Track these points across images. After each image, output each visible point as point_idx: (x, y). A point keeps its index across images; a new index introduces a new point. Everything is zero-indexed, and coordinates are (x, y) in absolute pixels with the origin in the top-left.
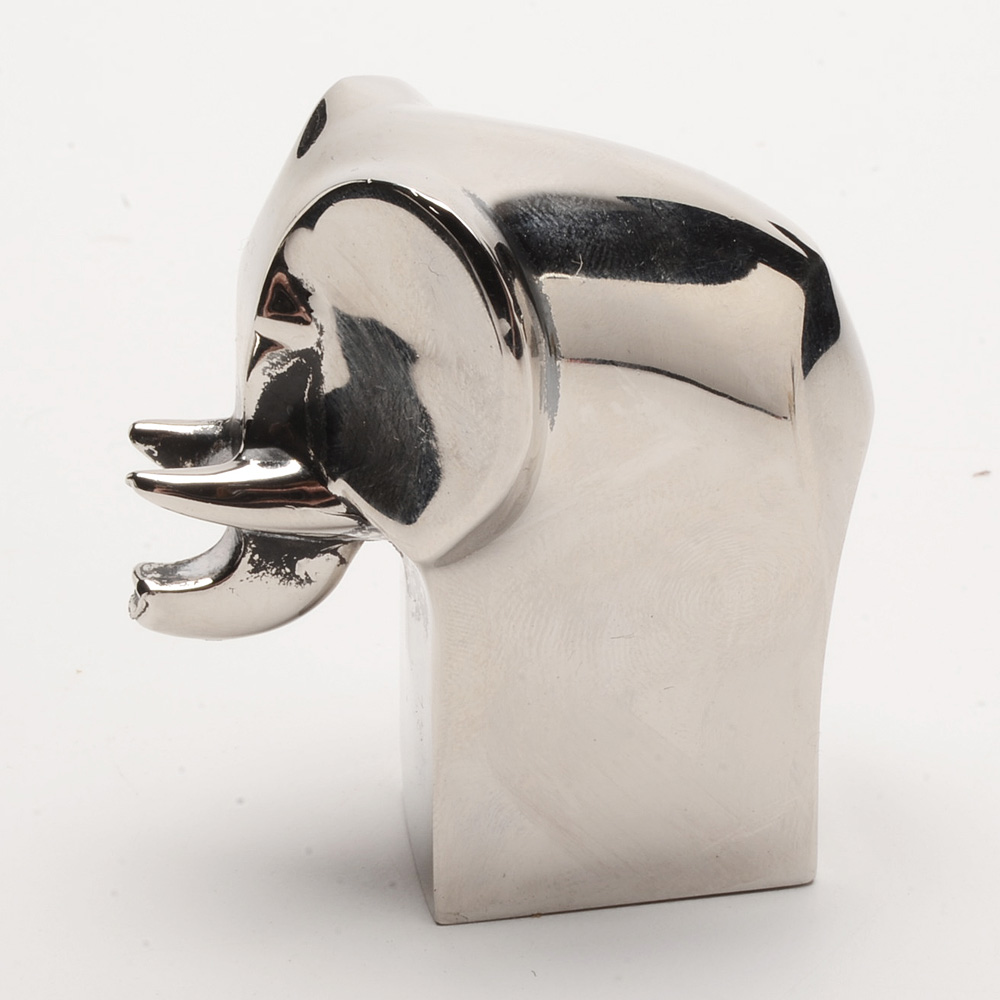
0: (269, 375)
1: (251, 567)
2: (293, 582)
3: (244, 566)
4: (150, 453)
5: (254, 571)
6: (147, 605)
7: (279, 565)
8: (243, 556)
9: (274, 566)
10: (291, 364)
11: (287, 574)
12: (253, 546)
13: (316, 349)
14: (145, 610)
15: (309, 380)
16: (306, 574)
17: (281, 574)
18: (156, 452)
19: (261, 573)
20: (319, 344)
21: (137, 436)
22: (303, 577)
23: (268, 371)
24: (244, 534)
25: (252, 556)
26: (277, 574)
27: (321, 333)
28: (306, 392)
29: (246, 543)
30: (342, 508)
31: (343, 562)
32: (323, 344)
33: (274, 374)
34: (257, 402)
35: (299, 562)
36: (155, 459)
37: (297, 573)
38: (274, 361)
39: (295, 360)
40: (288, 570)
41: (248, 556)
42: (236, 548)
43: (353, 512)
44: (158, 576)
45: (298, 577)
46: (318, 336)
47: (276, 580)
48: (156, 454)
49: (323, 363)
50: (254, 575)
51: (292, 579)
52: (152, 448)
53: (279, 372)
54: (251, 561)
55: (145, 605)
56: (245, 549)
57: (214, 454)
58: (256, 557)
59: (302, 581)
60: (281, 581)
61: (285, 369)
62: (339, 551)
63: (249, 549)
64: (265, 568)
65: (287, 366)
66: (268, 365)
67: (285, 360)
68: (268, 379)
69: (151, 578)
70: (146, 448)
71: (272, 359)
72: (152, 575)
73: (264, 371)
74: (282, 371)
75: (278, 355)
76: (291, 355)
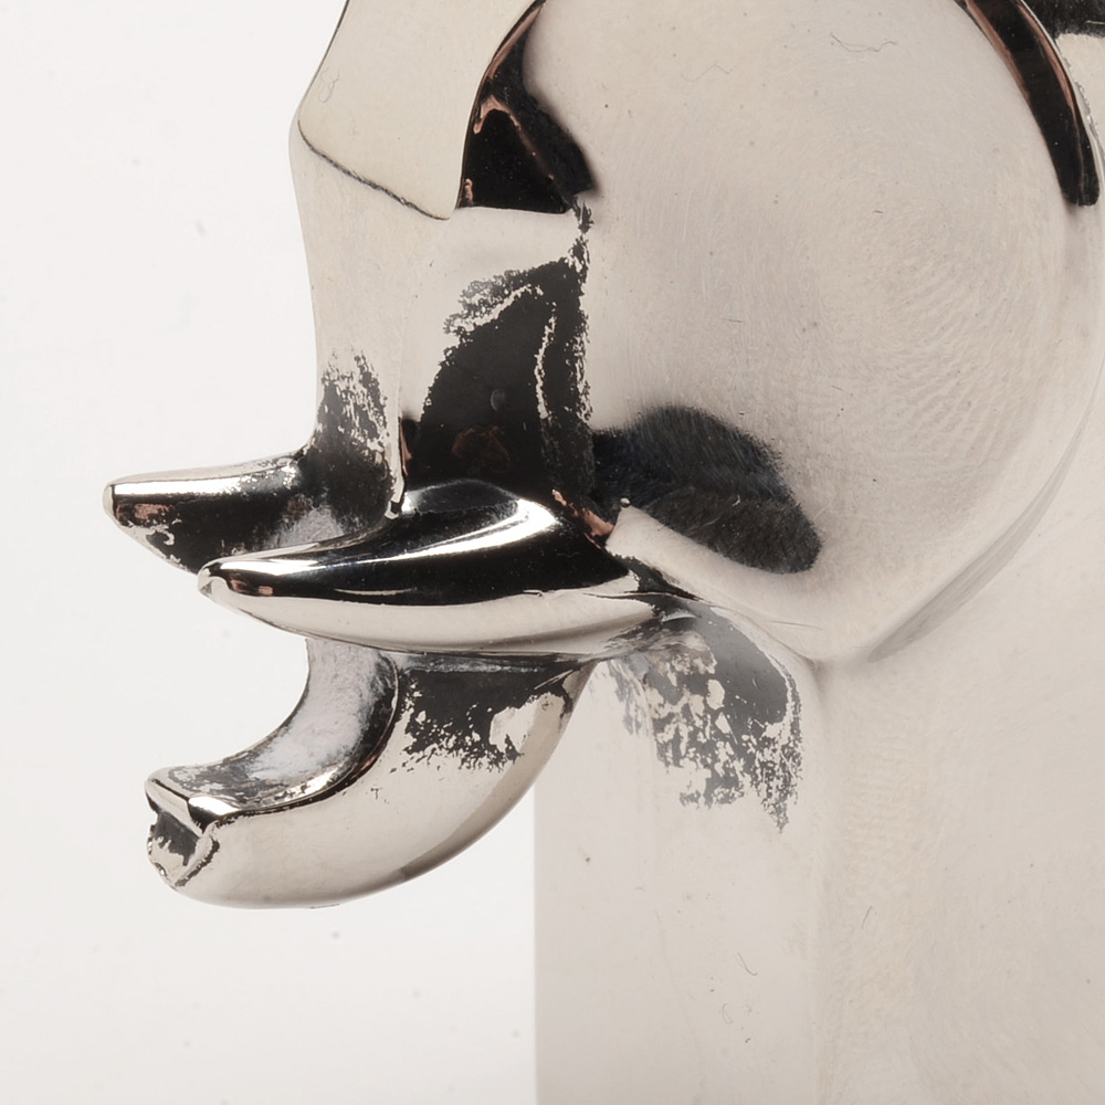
0: (459, 331)
1: (410, 740)
2: (484, 760)
3: (400, 738)
4: (157, 541)
5: (418, 747)
6: (216, 846)
7: (461, 728)
8: (397, 718)
9: (451, 731)
10: (508, 302)
11: (475, 744)
12: (417, 694)
13: (570, 261)
14: (209, 859)
15: (547, 330)
16: (508, 741)
17: (463, 746)
18: (171, 536)
19: (428, 750)
20: (578, 251)
21: (126, 510)
22: (502, 748)
23: (458, 323)
24: (401, 673)
25: (414, 716)
26: (456, 747)
27: (585, 227)
28: (539, 357)
29: (404, 690)
30: (631, 582)
31: (569, 706)
32: (588, 248)
33: (470, 328)
34: (426, 392)
35: (496, 716)
36: (167, 551)
37: (492, 741)
38: (475, 300)
39: (518, 293)
40: (476, 737)
41: (406, 717)
42: (378, 705)
43: (656, 587)
44: (219, 787)
45: (493, 748)
46: (579, 232)
47: (453, 761)
48: (170, 542)
49: (584, 287)
50: (416, 755)
51: (482, 755)
52: (162, 528)
53: (480, 322)
54: (412, 727)
55: (210, 844)
56: (401, 704)
57: (290, 526)
58: (422, 717)
59: (500, 755)
60: (463, 761)
61: (495, 314)
62: (566, 685)
63: (409, 702)
64: (436, 738)
65: (500, 308)
66: (460, 309)
67: (498, 292)
68: (455, 341)
69: (212, 792)
70: (151, 531)
71: (470, 296)
72: (207, 787)
73: (449, 323)
74: (487, 319)
75: (486, 284)
76: (514, 280)
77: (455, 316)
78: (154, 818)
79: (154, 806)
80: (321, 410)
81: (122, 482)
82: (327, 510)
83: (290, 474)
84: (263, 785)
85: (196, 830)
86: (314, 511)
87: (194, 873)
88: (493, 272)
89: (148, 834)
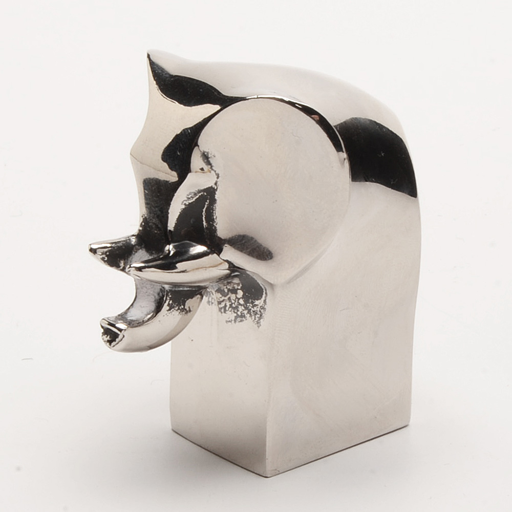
0: (185, 204)
1: (168, 308)
2: (184, 313)
3: (166, 307)
5: (170, 310)
6: (124, 336)
7: (179, 305)
8: (165, 302)
9: (177, 305)
10: (197, 197)
11: (182, 309)
12: (170, 296)
13: (214, 186)
14: (121, 340)
15: (206, 203)
16: (189, 308)
19: (172, 311)
20: (216, 184)
22: (188, 309)
23: (185, 202)
24: (167, 291)
25: (169, 302)
26: (179, 309)
27: (218, 178)
28: (204, 210)
29: (167, 295)
30: (226, 266)
31: (202, 298)
32: (218, 183)
33: (187, 203)
34: (176, 220)
35: (187, 301)
37: (186, 308)
38: (190, 197)
39: (200, 194)
40: (182, 307)
41: (167, 302)
42: (160, 299)
43: (232, 267)
44: (122, 321)
45: (186, 309)
46: (216, 179)
47: (177, 313)
49: (217, 193)
50: (169, 312)
51: (183, 311)
52: (104, 256)
53: (190, 202)
54: (169, 305)
55: (122, 336)
56: (166, 299)
58: (171, 302)
59: (187, 311)
60: (180, 313)
61: (194, 200)
62: (203, 293)
63: (168, 298)
64: (174, 307)
65: (195, 198)
66: (186, 199)
67: (195, 194)
68: (183, 207)
69: (121, 323)
70: (101, 257)
71: (188, 195)
72: (119, 322)
73: (183, 202)
74: (192, 201)
75: (192, 193)
76: (200, 191)
77: (184, 201)
78: (102, 330)
79: (102, 327)
80: (141, 224)
81: (93, 244)
82: (144, 250)
83: (133, 241)
84: (132, 321)
85: (119, 332)
86: (140, 250)
87: (117, 344)
88: (195, 190)
89: (101, 334)
